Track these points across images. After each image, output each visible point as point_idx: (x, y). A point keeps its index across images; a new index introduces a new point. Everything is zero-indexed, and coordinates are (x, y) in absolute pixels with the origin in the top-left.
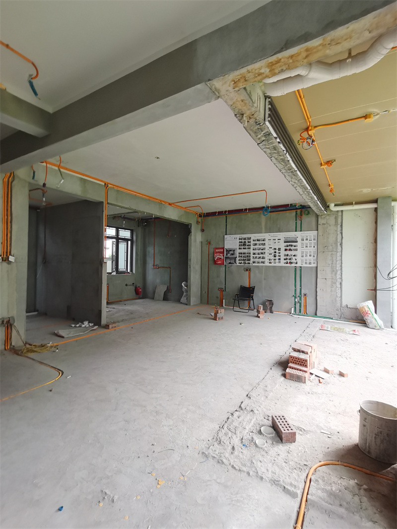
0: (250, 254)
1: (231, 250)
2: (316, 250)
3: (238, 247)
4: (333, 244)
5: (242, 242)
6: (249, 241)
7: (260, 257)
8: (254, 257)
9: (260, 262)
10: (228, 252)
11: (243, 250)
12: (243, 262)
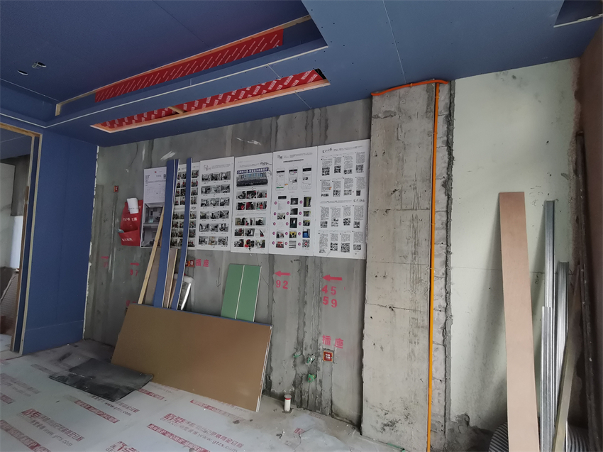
0: (195, 216)
1: (155, 209)
2: (364, 204)
4: (419, 184)
5: (179, 186)
6: (195, 180)
7: (216, 227)
8: (204, 227)
9: (217, 240)
10: (150, 214)
11: (180, 206)
12: (178, 241)
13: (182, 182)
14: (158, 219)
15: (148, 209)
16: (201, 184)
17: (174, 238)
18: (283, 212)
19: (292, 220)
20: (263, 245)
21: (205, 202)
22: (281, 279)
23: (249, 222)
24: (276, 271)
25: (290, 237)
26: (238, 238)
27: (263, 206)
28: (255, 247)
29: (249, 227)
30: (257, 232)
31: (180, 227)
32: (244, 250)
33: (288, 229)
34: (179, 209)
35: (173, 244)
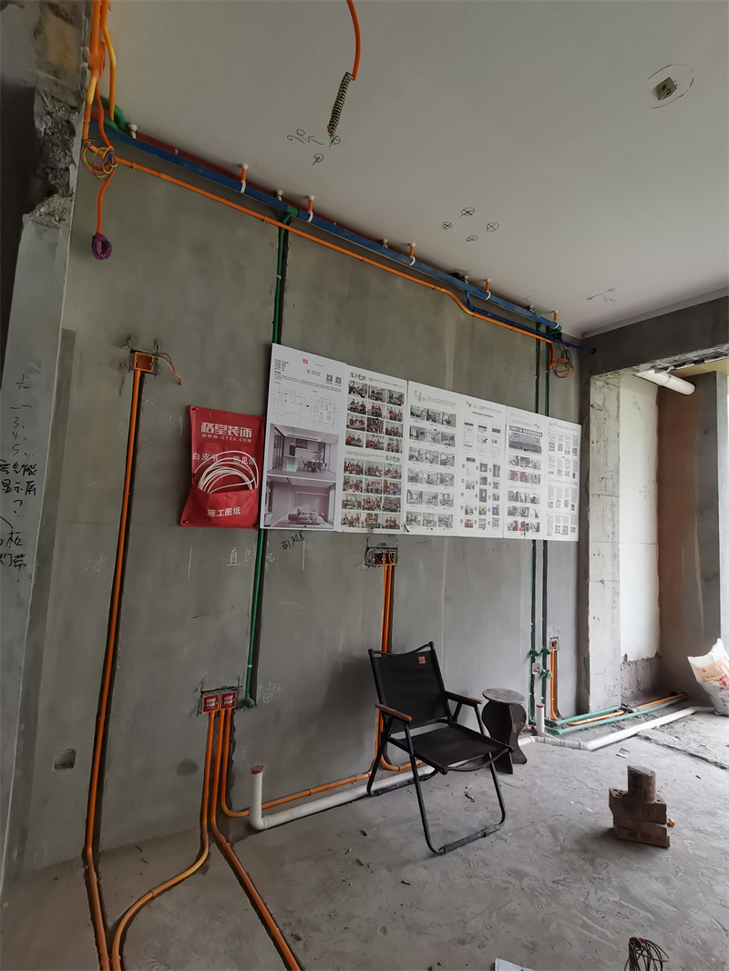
0: (397, 475)
1: (302, 443)
3: (342, 432)
5: (363, 411)
6: (396, 409)
7: (435, 497)
8: (414, 497)
9: (436, 519)
10: (287, 453)
11: (364, 450)
12: (363, 518)
13: (369, 403)
14: (313, 468)
16: (408, 422)
17: (353, 513)
21: (417, 454)
23: (523, 498)
27: (536, 479)
30: (532, 512)
31: (367, 491)
34: (364, 456)
35: (351, 524)
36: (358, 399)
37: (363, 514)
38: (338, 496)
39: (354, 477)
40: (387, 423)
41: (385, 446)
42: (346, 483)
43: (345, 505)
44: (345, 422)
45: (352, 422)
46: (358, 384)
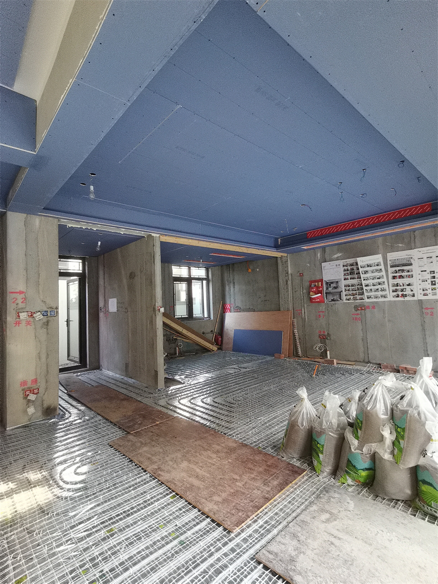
0: (361, 285)
1: (332, 283)
3: (343, 277)
5: (348, 270)
7: (377, 290)
8: (369, 291)
9: (380, 296)
10: (329, 286)
11: (350, 280)
12: (352, 298)
13: (349, 268)
14: (335, 288)
15: (327, 283)
16: (361, 270)
17: (349, 297)
18: (425, 278)
19: (432, 282)
20: (414, 296)
21: (366, 278)
22: (429, 311)
24: (424, 307)
25: (432, 290)
26: (395, 294)
28: (408, 297)
29: (402, 287)
31: (352, 291)
32: (400, 299)
33: (430, 286)
34: (350, 282)
35: (348, 300)
36: (346, 268)
37: (352, 297)
38: (344, 293)
39: (348, 288)
40: (356, 272)
41: (356, 278)
42: (345, 290)
43: (346, 296)
44: (343, 275)
45: (345, 274)
46: (345, 264)
